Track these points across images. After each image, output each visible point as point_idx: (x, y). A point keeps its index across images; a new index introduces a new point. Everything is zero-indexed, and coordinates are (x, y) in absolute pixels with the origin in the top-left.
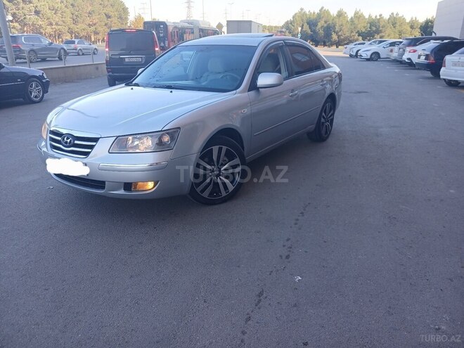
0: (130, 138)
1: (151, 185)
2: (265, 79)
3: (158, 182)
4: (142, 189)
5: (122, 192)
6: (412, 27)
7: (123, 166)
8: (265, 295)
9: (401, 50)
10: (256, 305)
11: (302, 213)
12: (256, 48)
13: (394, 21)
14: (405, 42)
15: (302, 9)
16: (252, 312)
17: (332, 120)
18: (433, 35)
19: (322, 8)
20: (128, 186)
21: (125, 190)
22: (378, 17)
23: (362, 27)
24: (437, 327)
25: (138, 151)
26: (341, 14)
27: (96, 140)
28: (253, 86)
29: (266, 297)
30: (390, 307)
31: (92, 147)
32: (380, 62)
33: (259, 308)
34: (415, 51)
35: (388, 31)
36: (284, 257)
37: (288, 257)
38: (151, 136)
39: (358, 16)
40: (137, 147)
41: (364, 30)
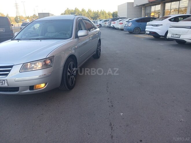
0: (29, 64)
1: (43, 85)
2: (81, 33)
3: (47, 83)
4: (38, 88)
5: (28, 91)
6: (109, 15)
7: (27, 78)
8: (113, 125)
9: (109, 23)
10: (112, 130)
11: (107, 87)
12: (73, 20)
13: (103, 13)
14: (110, 20)
15: (68, 9)
16: (112, 133)
17: (100, 50)
18: (118, 17)
19: (76, 8)
20: (32, 88)
21: (29, 90)
22: (97, 11)
23: (92, 15)
24: (180, 120)
25: (34, 70)
26: (83, 10)
27: (11, 67)
28: (77, 37)
29: (114, 125)
30: (161, 117)
31: (9, 71)
32: (102, 28)
33: (114, 131)
34: (115, 23)
35: (102, 16)
36: (111, 106)
37: (112, 106)
38: (41, 61)
39: (90, 11)
40: (33, 68)
41: (93, 16)
